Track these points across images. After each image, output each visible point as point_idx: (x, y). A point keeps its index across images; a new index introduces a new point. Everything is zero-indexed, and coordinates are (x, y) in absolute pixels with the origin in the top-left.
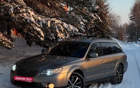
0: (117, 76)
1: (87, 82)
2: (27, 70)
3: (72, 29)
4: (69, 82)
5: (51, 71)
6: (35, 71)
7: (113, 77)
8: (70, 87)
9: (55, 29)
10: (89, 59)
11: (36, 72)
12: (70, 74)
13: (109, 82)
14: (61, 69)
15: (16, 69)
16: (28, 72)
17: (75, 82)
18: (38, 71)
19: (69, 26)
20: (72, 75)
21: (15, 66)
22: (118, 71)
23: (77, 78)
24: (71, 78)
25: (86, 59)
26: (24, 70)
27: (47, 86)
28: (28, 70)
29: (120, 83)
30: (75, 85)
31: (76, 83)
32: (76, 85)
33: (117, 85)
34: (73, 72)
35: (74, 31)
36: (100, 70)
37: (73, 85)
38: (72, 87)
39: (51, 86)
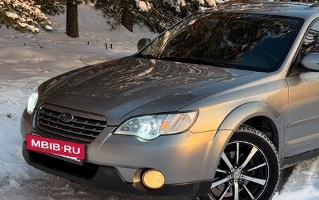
1: (287, 159)
2: (69, 115)
4: (222, 161)
5: (152, 124)
6: (96, 121)
8: (225, 180)
11: (97, 125)
12: (224, 137)
14: (192, 115)
15: (35, 109)
16: (71, 123)
17: (244, 165)
18: (104, 123)
21: (36, 96)
23: (254, 150)
24: (229, 149)
25: (288, 75)
26: (59, 114)
27: (136, 180)
28: (73, 114)
30: (245, 172)
31: (249, 166)
32: (249, 174)
37: (237, 174)
38: (232, 181)
39: (154, 180)
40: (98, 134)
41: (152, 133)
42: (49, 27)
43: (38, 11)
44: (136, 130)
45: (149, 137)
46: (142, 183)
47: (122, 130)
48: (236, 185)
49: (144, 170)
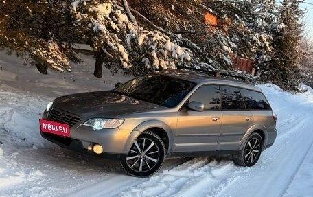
0: (247, 152)
2: (64, 114)
3: (179, 54)
4: (134, 145)
5: (101, 122)
6: (75, 118)
7: (238, 152)
8: (136, 156)
9: (152, 50)
10: (187, 111)
11: (76, 120)
12: (137, 134)
13: (231, 160)
14: (121, 121)
15: (50, 109)
17: (147, 150)
18: (79, 119)
19: (176, 49)
20: (142, 135)
21: (52, 103)
22: (249, 143)
23: (153, 144)
25: (180, 110)
26: (59, 113)
27: (90, 148)
28: (66, 113)
29: (250, 165)
30: (147, 154)
31: (149, 151)
32: (149, 156)
33: (243, 168)
34: (145, 131)
35: (182, 58)
36: (208, 136)
38: (140, 158)
39: (98, 150)
40: (74, 124)
41: (100, 126)
42: (69, 70)
43: (65, 60)
44: (93, 124)
45: (99, 129)
46: (92, 150)
47: (88, 123)
48: (142, 160)
49: (94, 144)
